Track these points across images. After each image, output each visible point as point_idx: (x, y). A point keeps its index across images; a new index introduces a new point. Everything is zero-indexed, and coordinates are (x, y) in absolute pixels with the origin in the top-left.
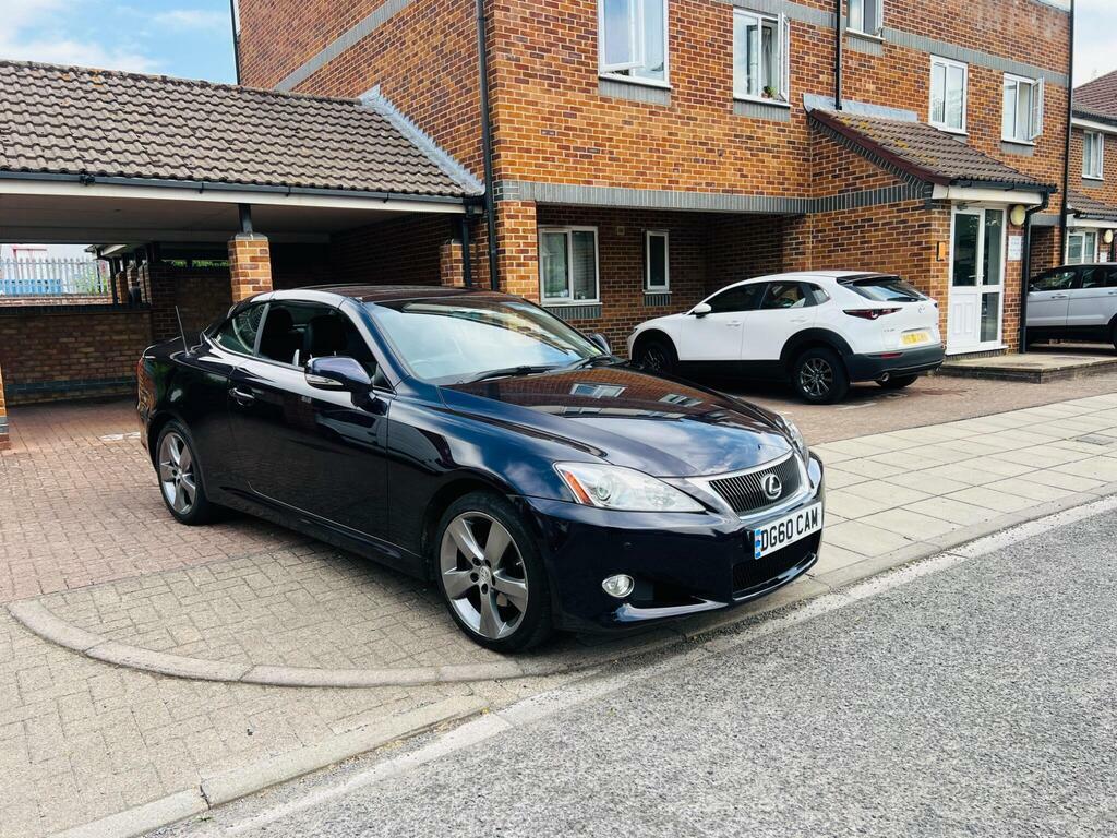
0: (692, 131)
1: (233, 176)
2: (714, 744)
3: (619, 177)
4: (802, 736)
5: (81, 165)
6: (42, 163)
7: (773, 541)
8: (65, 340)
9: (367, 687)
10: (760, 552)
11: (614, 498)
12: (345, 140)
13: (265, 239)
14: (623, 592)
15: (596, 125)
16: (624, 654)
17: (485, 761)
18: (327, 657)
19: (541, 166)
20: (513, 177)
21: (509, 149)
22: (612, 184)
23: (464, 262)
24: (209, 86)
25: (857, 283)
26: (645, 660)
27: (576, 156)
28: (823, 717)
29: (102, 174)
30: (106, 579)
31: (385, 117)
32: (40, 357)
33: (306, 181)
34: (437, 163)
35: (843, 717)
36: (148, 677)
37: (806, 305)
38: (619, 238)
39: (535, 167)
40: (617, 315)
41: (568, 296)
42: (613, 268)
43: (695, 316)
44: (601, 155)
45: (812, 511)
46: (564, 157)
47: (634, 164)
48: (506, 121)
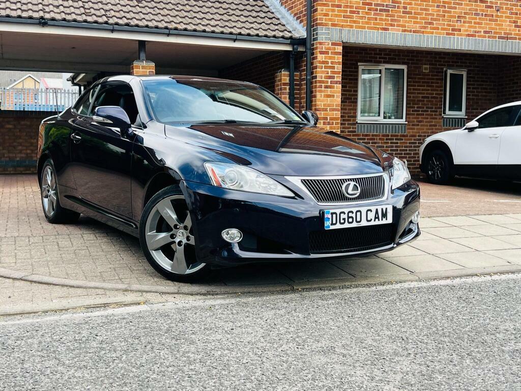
1: (134, 22)
3: (411, 25)
5: (41, 14)
6: (19, 12)
7: (342, 221)
12: (218, 2)
13: (153, 64)
14: (236, 240)
16: (246, 290)
19: (348, 17)
20: (326, 25)
21: (324, 5)
22: (405, 31)
23: (290, 85)
27: (376, 10)
29: (53, 19)
33: (182, 26)
34: (279, 16)
38: (425, 74)
39: (344, 18)
40: (419, 133)
41: (379, 116)
42: (417, 97)
43: (467, 130)
44: (396, 9)
45: (382, 209)
46: (367, 11)
47: (424, 16)
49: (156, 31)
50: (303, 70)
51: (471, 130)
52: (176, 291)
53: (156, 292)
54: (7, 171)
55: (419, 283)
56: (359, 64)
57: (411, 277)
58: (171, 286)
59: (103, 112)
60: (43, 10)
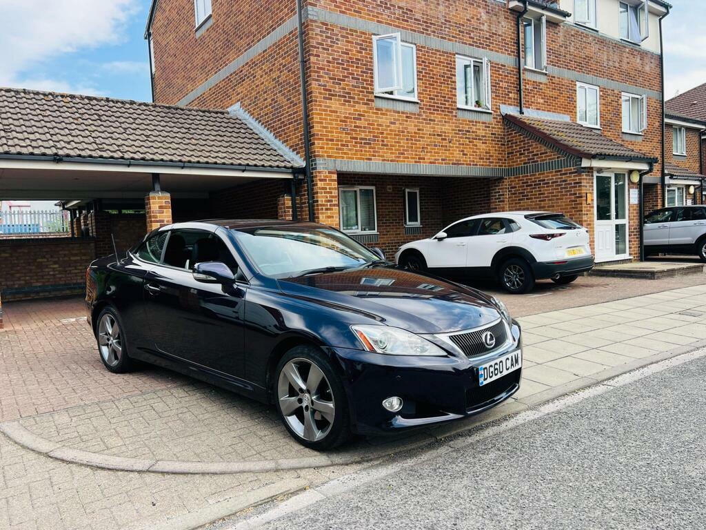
0: (432, 128)
1: (149, 156)
2: (457, 506)
4: (514, 500)
5: (54, 151)
6: (31, 150)
7: (491, 375)
8: (40, 260)
9: (231, 473)
10: (483, 382)
11: (389, 347)
12: (219, 135)
13: (169, 195)
14: (396, 408)
15: (373, 125)
16: (397, 450)
17: (308, 520)
18: (205, 454)
19: (340, 149)
20: (323, 156)
21: (320, 139)
22: (384, 160)
23: (293, 208)
24: (135, 103)
25: (538, 219)
26: (411, 454)
27: (361, 143)
28: (526, 487)
29: (68, 156)
30: (62, 407)
31: (244, 121)
32: (24, 271)
33: (194, 159)
34: (276, 148)
35: (540, 487)
36: (88, 469)
37: (506, 232)
38: (389, 193)
39: (336, 150)
41: (358, 228)
42: (385, 212)
43: (437, 240)
44: (376, 142)
45: (515, 355)
46: (354, 144)
47: (397, 148)
48: (318, 123)
49: (171, 164)
51: (440, 239)
53: (310, 467)
55: (532, 411)
60: (54, 146)
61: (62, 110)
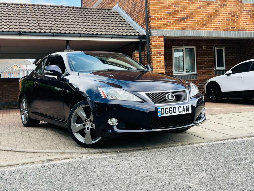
0: (225, 9)
1: (63, 32)
3: (196, 26)
5: (19, 30)
6: (8, 29)
7: (167, 112)
12: (103, 21)
14: (115, 124)
15: (187, 9)
19: (166, 24)
20: (155, 28)
21: (154, 19)
22: (193, 29)
23: (139, 58)
27: (179, 20)
29: (25, 32)
31: (119, 13)
33: (87, 33)
34: (132, 26)
38: (204, 50)
39: (163, 24)
40: (204, 78)
41: (184, 71)
42: (202, 61)
43: (227, 75)
44: (188, 19)
45: (186, 106)
46: (174, 20)
47: (202, 22)
48: (152, 10)
49: (74, 35)
50: (146, 51)
51: (229, 75)
52: (87, 152)
53: (77, 153)
54: (5, 108)
55: (207, 143)
56: (172, 47)
57: (203, 141)
58: (84, 150)
59: (49, 68)
60: (20, 28)
61: (27, 11)
